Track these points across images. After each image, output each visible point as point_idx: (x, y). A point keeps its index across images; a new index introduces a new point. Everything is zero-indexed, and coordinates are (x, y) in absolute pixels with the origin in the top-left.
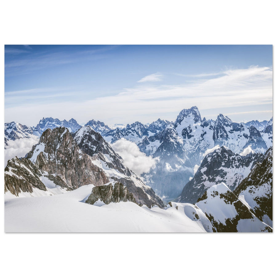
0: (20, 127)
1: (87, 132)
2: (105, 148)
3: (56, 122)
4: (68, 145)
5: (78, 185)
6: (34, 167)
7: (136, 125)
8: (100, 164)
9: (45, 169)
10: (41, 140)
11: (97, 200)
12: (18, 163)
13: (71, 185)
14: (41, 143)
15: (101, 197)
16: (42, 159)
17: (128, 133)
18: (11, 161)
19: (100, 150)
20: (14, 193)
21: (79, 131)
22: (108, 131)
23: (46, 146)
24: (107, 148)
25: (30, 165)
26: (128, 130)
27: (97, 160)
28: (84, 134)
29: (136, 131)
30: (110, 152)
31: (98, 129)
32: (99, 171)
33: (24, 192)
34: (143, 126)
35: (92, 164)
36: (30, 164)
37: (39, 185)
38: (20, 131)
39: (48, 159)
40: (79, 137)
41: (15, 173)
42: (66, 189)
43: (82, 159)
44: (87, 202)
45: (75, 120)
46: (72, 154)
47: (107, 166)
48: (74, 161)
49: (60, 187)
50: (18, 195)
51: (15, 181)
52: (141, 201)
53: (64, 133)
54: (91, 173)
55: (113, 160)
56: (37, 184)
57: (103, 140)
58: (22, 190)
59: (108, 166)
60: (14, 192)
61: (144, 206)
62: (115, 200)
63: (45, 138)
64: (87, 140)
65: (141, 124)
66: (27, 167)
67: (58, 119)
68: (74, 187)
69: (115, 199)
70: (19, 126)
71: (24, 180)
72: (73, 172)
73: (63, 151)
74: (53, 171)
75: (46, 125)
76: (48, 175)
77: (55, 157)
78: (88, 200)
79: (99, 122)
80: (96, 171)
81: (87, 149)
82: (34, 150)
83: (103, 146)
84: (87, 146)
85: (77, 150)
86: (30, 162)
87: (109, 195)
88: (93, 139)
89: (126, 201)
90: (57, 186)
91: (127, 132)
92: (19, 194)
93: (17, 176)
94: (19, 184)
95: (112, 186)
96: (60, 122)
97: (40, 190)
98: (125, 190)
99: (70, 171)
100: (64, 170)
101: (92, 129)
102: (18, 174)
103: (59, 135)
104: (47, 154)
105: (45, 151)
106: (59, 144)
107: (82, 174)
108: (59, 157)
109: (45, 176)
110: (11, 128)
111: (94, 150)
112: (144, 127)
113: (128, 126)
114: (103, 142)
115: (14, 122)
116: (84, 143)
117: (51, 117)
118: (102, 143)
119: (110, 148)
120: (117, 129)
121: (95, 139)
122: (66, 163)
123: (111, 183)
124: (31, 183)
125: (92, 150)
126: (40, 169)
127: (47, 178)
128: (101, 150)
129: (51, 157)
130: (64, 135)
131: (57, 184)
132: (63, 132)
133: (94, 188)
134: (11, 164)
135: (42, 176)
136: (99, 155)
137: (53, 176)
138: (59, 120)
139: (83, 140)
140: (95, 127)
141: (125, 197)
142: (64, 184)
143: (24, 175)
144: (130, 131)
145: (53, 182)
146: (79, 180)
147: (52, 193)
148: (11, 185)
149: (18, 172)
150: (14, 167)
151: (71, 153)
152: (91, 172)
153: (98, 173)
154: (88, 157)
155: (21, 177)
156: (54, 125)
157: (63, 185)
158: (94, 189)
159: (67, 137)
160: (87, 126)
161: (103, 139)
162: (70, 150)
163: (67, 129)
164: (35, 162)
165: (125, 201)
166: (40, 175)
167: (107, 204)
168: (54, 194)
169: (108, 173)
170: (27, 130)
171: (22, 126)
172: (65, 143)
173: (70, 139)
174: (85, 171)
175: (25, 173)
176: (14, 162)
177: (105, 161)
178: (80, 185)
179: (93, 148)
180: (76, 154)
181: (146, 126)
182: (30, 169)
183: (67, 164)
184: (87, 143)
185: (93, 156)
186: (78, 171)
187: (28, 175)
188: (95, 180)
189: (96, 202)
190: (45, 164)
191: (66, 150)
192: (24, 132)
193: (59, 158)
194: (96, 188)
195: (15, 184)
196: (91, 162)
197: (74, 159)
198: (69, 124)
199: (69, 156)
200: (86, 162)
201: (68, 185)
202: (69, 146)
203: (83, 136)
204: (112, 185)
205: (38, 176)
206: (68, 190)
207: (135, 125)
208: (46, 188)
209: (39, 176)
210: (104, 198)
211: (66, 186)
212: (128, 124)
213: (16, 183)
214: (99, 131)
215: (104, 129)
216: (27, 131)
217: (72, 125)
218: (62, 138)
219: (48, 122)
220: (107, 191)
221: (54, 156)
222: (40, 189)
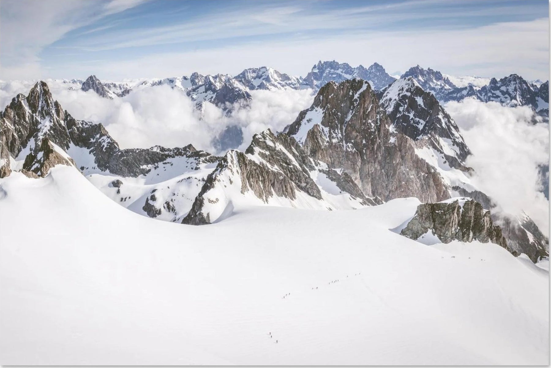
0: (276, 76)
1: (407, 91)
2: (444, 125)
3: (343, 69)
4: (368, 115)
5: (384, 196)
6: (302, 152)
7: (512, 82)
8: (432, 157)
9: (322, 158)
10: (317, 103)
11: (426, 233)
12: (272, 141)
13: (371, 193)
14: (316, 108)
15: (435, 227)
16: (317, 139)
17: (493, 97)
18: (260, 136)
19: (432, 129)
20: (260, 196)
21: (390, 88)
22: (450, 91)
23: (325, 114)
24: (448, 126)
25: (293, 148)
26: (493, 92)
27: (425, 148)
28: (401, 95)
29: (510, 95)
30: (453, 135)
31: (428, 86)
32: (429, 173)
33: (278, 196)
34: (527, 85)
35: (416, 156)
36: (293, 145)
37: (308, 186)
38: (276, 83)
39: (328, 139)
40: (390, 100)
41: (266, 159)
42: (361, 200)
43: (396, 144)
44: (403, 233)
45: (381, 66)
46: (377, 133)
47: (445, 162)
48: (379, 147)
49: (348, 195)
50: (267, 200)
51: (265, 174)
52: (513, 245)
53: (361, 90)
54: (412, 175)
55: (459, 153)
56: (305, 184)
57: (440, 108)
58: (275, 191)
59: (447, 163)
60: (260, 194)
61: (524, 256)
62: (463, 236)
63: (324, 99)
64: (406, 106)
65: (522, 81)
66: (288, 151)
67: (347, 65)
68: (377, 198)
69: (463, 234)
70: (275, 74)
71: (281, 174)
72: (376, 169)
73: (358, 126)
74: (336, 163)
75: (324, 75)
76: (327, 170)
77: (342, 135)
78: (408, 228)
79: (430, 71)
80: (423, 172)
81: (405, 124)
82: (301, 120)
83: (439, 121)
84: (405, 118)
85: (387, 126)
86: (293, 141)
87: (451, 225)
88: (420, 105)
89: (486, 241)
90: (342, 192)
91: (490, 94)
92: (270, 199)
93: (269, 166)
94: (271, 181)
95: (459, 207)
96: (351, 70)
97: (309, 196)
98: (485, 218)
99: (370, 165)
100: (359, 164)
101: (417, 84)
102: (271, 161)
103: (351, 93)
104: (326, 129)
105: (323, 123)
106: (351, 111)
107: (394, 174)
108: (349, 137)
109: (320, 171)
110: (260, 78)
111: (421, 127)
112: (529, 88)
113: (494, 81)
114: (440, 113)
115: (265, 67)
116: (400, 112)
117: (334, 61)
118: (438, 114)
119: (454, 127)
120: (468, 88)
121: (423, 106)
122: (363, 149)
123: (457, 200)
124: (293, 181)
125: (417, 127)
126: (312, 156)
127: (325, 176)
128: (435, 129)
129: (334, 135)
130: (360, 94)
131: (343, 189)
132: (359, 89)
133: (421, 206)
134: (260, 141)
135: (315, 170)
136: (430, 138)
137: (336, 172)
138: (350, 65)
139: (397, 106)
140: (423, 81)
141: (484, 232)
142: (358, 191)
143: (281, 165)
144: (498, 93)
145: (335, 183)
146: (387, 186)
147: (333, 205)
148: (257, 181)
149: (271, 158)
150: (263, 148)
151: (373, 130)
152: (413, 172)
153: (426, 175)
154: (408, 142)
155: (275, 168)
156: (340, 76)
157: (354, 192)
158: (420, 208)
159: (366, 99)
160: (407, 78)
161: (441, 106)
162: (373, 124)
163: (368, 83)
164: (302, 143)
165: (484, 241)
166: (312, 168)
167: (446, 243)
168: (336, 208)
169: (448, 177)
170: (290, 82)
171: (280, 74)
172: (362, 110)
173: (373, 103)
174: (400, 168)
175: (283, 162)
176: (265, 139)
177: (443, 153)
178: (388, 195)
179: (418, 123)
180: (384, 134)
181: (533, 85)
182: (294, 155)
183: (364, 151)
184: (406, 114)
185: (418, 139)
186: (387, 167)
187: (288, 164)
188: (420, 189)
189: (423, 235)
190: (323, 147)
191: (364, 124)
192: (283, 86)
193: (351, 139)
194: (425, 206)
195: (264, 180)
196: (414, 151)
197: (380, 143)
198: (370, 73)
199: (370, 135)
200: (403, 151)
201: (364, 193)
202: (370, 117)
203: (397, 99)
204: (460, 204)
205: (307, 169)
206: (363, 203)
207: (510, 81)
208: (320, 195)
209: (309, 170)
210: (440, 230)
211: (361, 196)
212: (494, 79)
213: (266, 177)
214: (430, 90)
215: (441, 85)
216: (290, 84)
217: (376, 76)
218: (356, 100)
219: (329, 69)
220: (448, 216)
221: (340, 135)
222: (310, 194)
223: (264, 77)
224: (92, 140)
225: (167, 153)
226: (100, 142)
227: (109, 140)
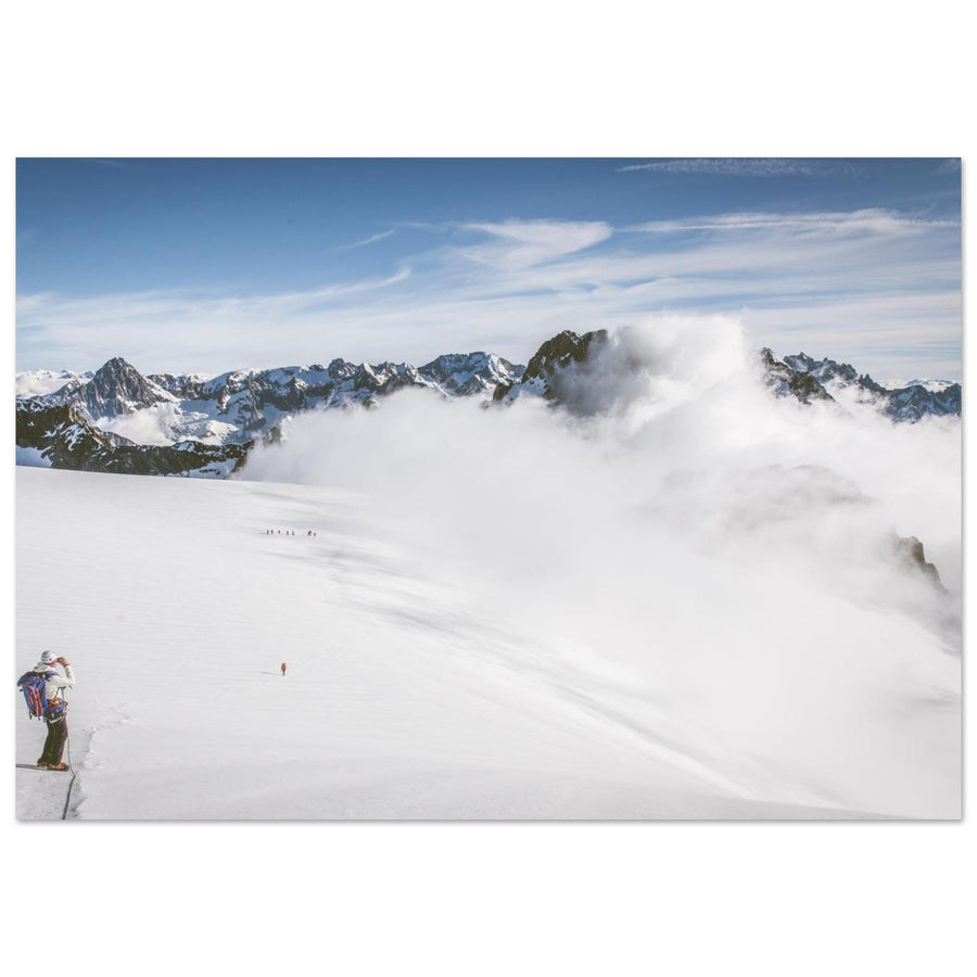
223: (478, 370)
224: (49, 434)
225: (209, 453)
226: (64, 436)
227: (82, 431)
